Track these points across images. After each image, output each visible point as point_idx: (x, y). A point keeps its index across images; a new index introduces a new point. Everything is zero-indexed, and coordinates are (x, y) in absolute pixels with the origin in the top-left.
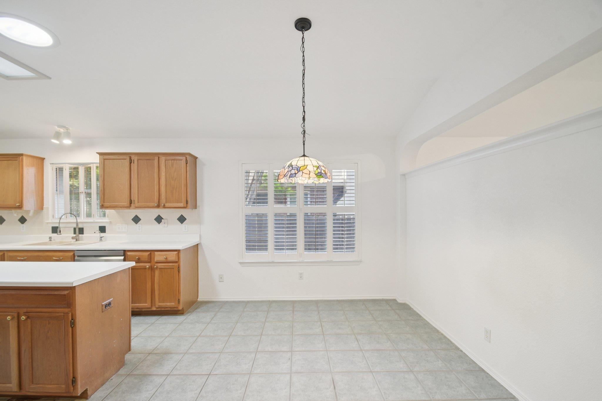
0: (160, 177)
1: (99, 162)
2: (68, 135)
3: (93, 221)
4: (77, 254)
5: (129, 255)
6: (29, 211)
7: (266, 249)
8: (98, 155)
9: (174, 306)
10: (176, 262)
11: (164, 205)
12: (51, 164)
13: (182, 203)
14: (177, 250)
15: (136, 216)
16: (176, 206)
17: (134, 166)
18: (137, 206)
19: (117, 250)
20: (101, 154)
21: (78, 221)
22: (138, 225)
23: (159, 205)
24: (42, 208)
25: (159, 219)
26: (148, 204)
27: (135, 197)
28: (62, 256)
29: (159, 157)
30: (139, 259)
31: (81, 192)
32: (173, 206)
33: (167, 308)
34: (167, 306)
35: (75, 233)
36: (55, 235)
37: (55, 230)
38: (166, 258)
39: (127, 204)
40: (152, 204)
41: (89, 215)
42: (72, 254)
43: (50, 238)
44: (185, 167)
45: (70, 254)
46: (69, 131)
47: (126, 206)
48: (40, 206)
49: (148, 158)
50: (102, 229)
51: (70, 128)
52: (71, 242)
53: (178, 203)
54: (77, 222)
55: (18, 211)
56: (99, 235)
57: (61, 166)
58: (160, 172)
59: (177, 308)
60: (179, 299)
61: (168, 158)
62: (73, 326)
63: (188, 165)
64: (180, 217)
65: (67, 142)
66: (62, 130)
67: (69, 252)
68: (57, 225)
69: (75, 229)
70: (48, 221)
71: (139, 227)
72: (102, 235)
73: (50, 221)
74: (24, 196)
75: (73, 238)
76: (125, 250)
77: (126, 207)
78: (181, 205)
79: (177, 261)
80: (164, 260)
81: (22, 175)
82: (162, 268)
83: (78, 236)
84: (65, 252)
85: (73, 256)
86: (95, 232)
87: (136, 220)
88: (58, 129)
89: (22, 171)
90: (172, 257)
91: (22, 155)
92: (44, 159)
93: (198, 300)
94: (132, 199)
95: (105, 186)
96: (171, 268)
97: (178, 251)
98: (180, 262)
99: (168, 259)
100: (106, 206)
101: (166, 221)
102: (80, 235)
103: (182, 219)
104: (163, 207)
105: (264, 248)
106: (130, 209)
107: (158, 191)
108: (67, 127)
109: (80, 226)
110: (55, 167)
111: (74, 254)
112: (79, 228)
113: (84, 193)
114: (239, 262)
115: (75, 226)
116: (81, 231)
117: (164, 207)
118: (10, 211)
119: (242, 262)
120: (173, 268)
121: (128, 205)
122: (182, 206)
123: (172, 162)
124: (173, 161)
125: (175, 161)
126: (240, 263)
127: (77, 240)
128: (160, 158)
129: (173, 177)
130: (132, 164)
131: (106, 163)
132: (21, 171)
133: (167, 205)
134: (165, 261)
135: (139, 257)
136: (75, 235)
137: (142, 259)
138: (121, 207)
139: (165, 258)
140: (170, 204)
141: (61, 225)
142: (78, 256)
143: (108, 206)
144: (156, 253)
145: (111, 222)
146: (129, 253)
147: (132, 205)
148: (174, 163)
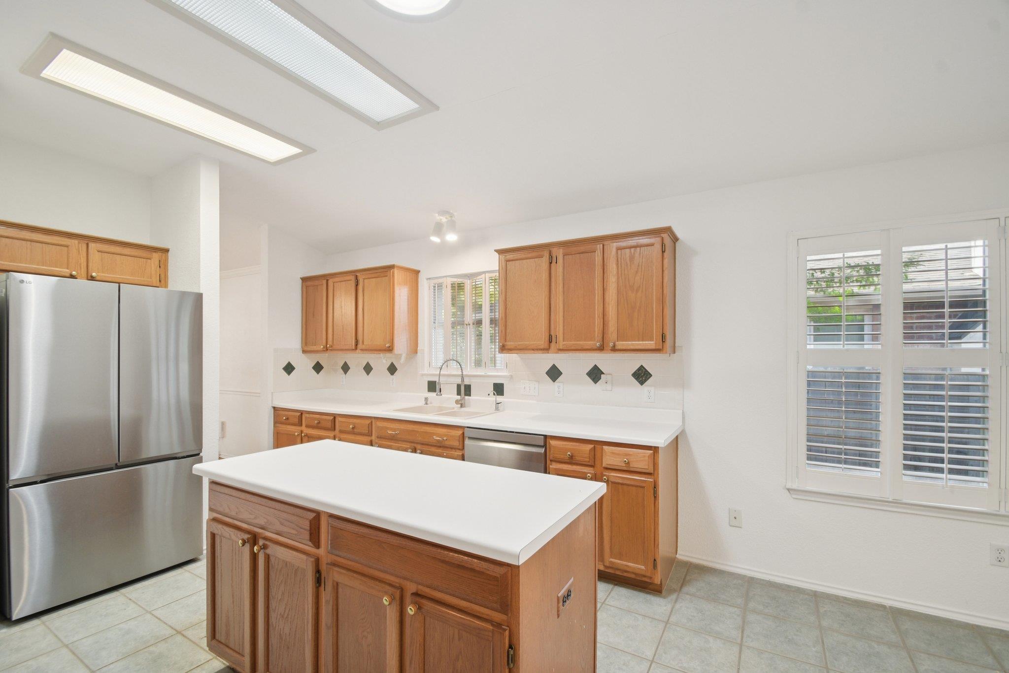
0: (605, 286)
1: (498, 269)
2: (452, 226)
3: (483, 374)
4: (468, 433)
5: (553, 447)
6: (401, 355)
7: (877, 465)
8: (497, 254)
9: (643, 573)
10: (649, 474)
11: (614, 346)
12: (427, 279)
13: (653, 341)
14: (651, 447)
15: (554, 367)
16: (637, 347)
17: (558, 269)
18: (561, 347)
19: (533, 434)
20: (500, 252)
21: (464, 373)
22: (557, 383)
23: (603, 345)
24: (416, 352)
25: (595, 374)
26: (581, 343)
27: (559, 330)
28: (446, 436)
29: (603, 245)
30: (572, 457)
31: (467, 323)
32: (632, 347)
33: (626, 571)
34: (628, 569)
35: (459, 393)
36: (433, 394)
37: (432, 386)
38: (628, 463)
39: (542, 342)
40: (589, 344)
41: (478, 363)
42: (460, 432)
43: (426, 399)
44: (660, 259)
45: (457, 432)
46: (453, 218)
47: (542, 347)
48: (414, 349)
49: (582, 248)
50: (499, 389)
51: (455, 214)
52: (453, 408)
53: (642, 341)
54: (462, 375)
55: (388, 355)
56: (493, 398)
57: (440, 281)
58: (605, 275)
59: (651, 578)
60: (655, 560)
61: (623, 244)
62: (512, 665)
63: (665, 254)
64: (639, 369)
65: (452, 238)
66: (444, 220)
67: (456, 429)
68: (436, 379)
69: (459, 386)
70: (423, 372)
71: (559, 387)
72: (500, 399)
73: (426, 372)
74: (396, 332)
75: (457, 402)
76: (546, 435)
77: (541, 350)
78: (651, 344)
79: (652, 472)
80: (622, 465)
81: (393, 299)
82: (618, 483)
83: (464, 398)
84: (450, 429)
85: (461, 437)
86: (489, 395)
87: (554, 373)
88: (438, 218)
89: (394, 292)
90: (641, 461)
91: (392, 267)
92: (419, 272)
93: (678, 556)
94: (552, 333)
95: (507, 310)
96: (637, 486)
97: (655, 449)
98: (658, 474)
99: (631, 466)
100: (509, 347)
101: (609, 377)
102: (466, 397)
103: (642, 376)
104: (612, 350)
105: (868, 460)
106: (548, 353)
107: (601, 316)
108: (451, 211)
109: (467, 382)
110: (432, 282)
111: (463, 433)
112: (465, 386)
113: (471, 324)
114: (787, 487)
115: (459, 381)
116: (468, 390)
117: (614, 349)
118: (378, 356)
119: (795, 486)
120: (644, 487)
121: (546, 346)
122: (653, 347)
123: (631, 252)
124: (632, 250)
125: (638, 249)
126: (789, 490)
127: (462, 406)
128: (605, 247)
129: (634, 284)
130: (553, 264)
131: (509, 267)
132: (392, 292)
133: (620, 344)
134: (625, 469)
135: (573, 452)
136: (459, 397)
137: (578, 458)
138: (533, 350)
139: (625, 461)
140: (626, 343)
141: (442, 380)
142: (470, 438)
143: (512, 347)
144: (605, 447)
145: (511, 377)
146: (553, 442)
147: (553, 344)
148: (634, 253)
